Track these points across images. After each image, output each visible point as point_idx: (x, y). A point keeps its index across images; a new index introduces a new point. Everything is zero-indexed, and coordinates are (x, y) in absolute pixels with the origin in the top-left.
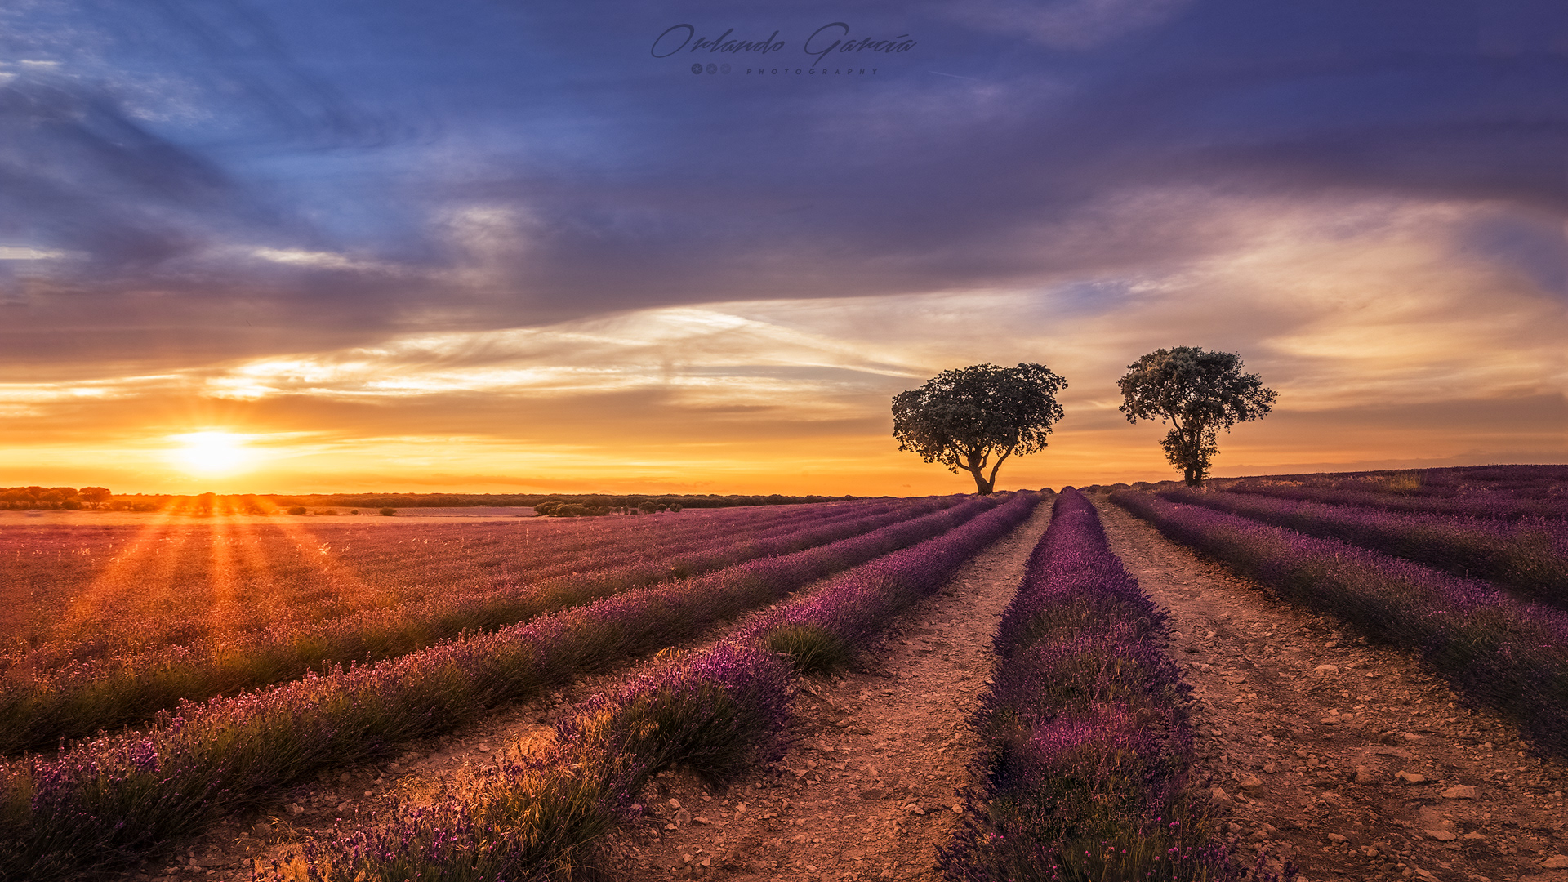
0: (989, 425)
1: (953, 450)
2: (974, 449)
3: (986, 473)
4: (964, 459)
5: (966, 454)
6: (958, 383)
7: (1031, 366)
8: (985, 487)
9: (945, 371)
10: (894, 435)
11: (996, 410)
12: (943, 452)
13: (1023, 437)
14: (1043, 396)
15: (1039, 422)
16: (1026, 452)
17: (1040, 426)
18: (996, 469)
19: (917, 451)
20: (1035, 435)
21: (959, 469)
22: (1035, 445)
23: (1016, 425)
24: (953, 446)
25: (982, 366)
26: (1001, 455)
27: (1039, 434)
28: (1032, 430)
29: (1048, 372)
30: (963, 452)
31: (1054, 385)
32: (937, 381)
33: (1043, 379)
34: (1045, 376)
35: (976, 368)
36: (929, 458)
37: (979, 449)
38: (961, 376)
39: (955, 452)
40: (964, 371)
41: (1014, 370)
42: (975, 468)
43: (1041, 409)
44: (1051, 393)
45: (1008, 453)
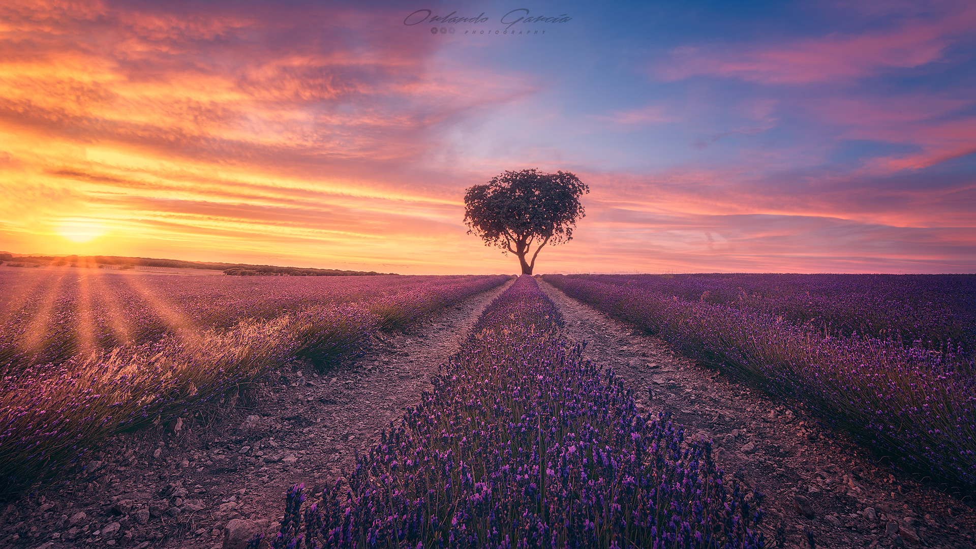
0: (533, 218)
1: (507, 237)
2: (521, 238)
3: (528, 258)
4: (513, 246)
5: (515, 242)
6: (514, 181)
7: (566, 173)
8: (527, 269)
9: (506, 171)
10: (465, 220)
11: (539, 206)
12: (498, 238)
13: (556, 231)
14: (573, 198)
15: (568, 219)
16: (557, 243)
17: (568, 223)
18: (535, 256)
19: (481, 236)
20: (565, 230)
21: (510, 253)
22: (564, 236)
23: (552, 220)
24: (506, 233)
25: (532, 170)
26: (541, 243)
27: (568, 229)
28: (563, 226)
29: (577, 180)
30: (513, 239)
31: (580, 190)
32: (499, 178)
33: (573, 185)
34: (574, 182)
35: (528, 171)
36: (488, 242)
37: (525, 238)
38: (516, 176)
39: (508, 240)
40: (519, 173)
41: (554, 176)
42: (521, 253)
43: (570, 209)
44: (578, 196)
45: (545, 242)
